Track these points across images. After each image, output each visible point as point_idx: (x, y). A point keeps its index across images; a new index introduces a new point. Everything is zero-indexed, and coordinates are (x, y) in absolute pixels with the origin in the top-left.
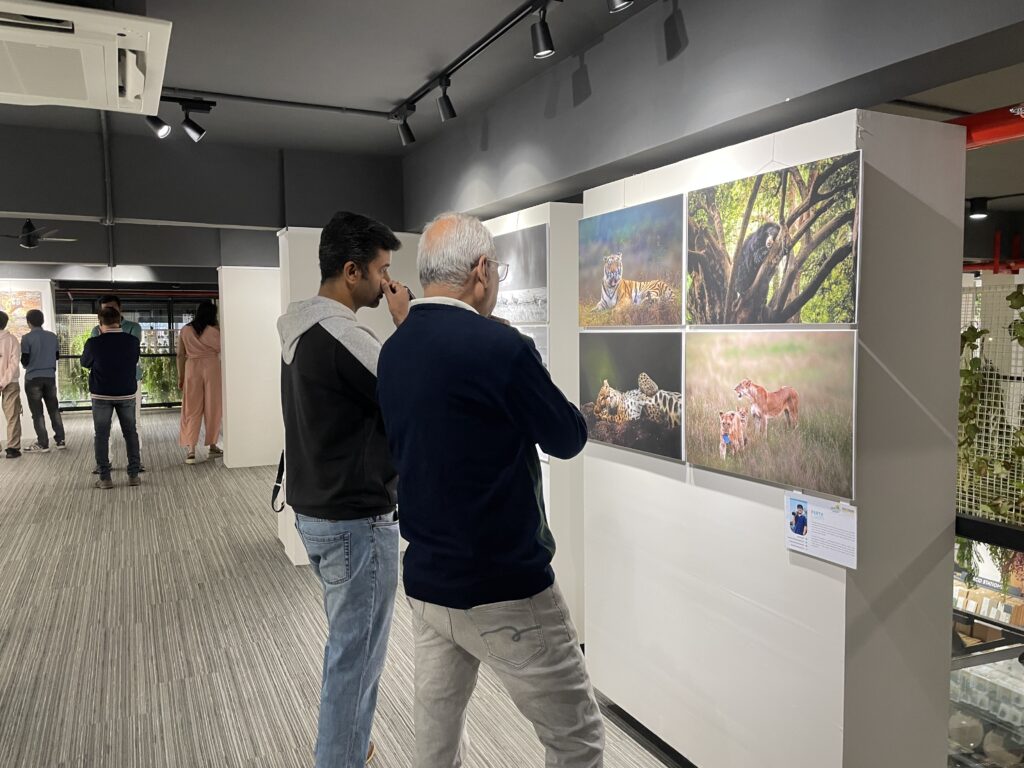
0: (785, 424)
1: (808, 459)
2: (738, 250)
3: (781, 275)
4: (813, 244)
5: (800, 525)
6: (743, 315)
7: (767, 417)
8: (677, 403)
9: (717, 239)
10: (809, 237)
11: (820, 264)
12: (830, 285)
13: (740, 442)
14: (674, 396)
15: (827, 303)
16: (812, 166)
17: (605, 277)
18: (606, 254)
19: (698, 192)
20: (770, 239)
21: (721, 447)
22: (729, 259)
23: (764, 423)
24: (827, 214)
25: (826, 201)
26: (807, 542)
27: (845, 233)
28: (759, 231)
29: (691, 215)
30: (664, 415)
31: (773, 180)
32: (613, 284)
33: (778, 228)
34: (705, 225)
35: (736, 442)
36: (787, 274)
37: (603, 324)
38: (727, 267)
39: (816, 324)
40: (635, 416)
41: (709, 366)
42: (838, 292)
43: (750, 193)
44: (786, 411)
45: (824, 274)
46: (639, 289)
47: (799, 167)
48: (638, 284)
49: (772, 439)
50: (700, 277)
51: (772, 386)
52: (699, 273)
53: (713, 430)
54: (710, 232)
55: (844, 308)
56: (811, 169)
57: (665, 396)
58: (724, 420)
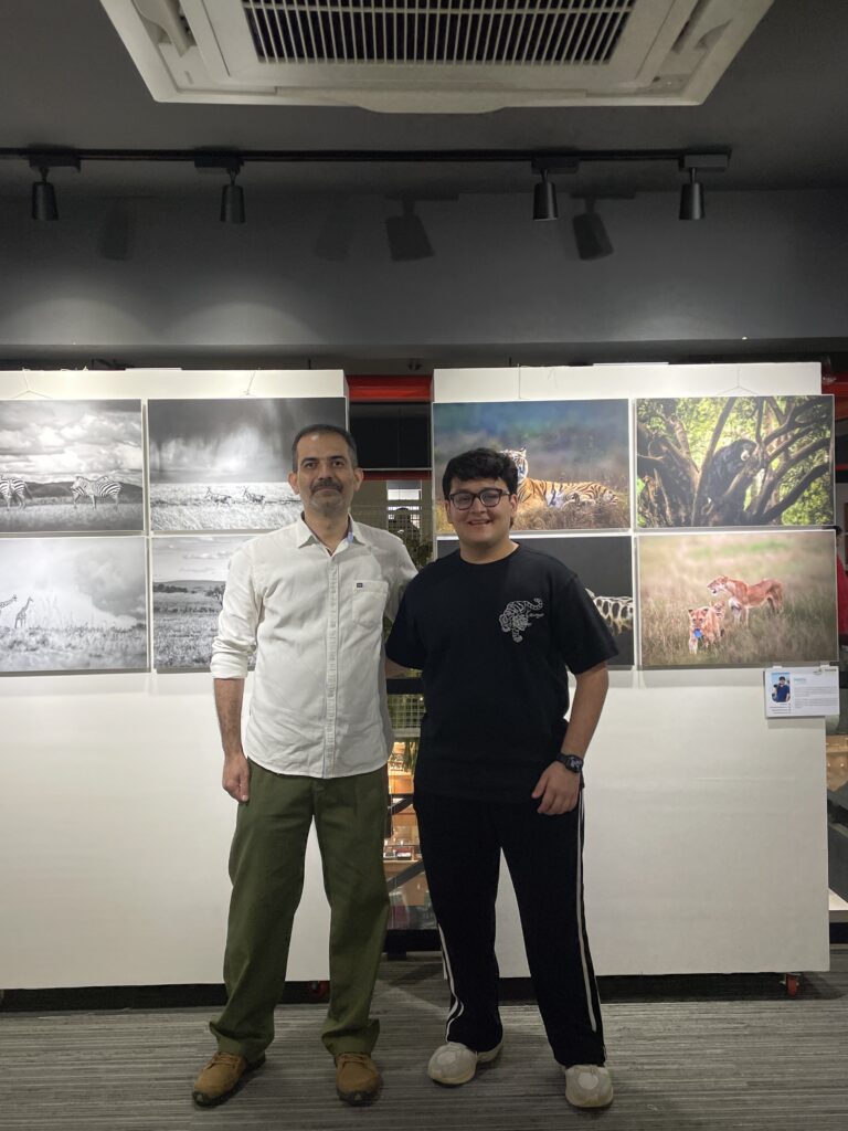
1: (793, 636)
2: (707, 461)
3: (759, 484)
4: (791, 461)
5: (782, 693)
6: (716, 518)
7: (747, 607)
8: (625, 608)
9: (680, 448)
10: (787, 457)
11: (799, 478)
12: (810, 495)
13: (715, 635)
14: (622, 602)
15: (807, 509)
16: (789, 400)
19: (652, 400)
20: (745, 453)
21: (690, 642)
22: (696, 467)
23: (744, 614)
24: (804, 439)
25: (804, 429)
28: (733, 445)
29: (641, 420)
31: (748, 404)
33: (754, 445)
34: (663, 433)
35: (711, 636)
36: (766, 484)
38: (693, 474)
39: (797, 526)
41: (673, 566)
42: (817, 501)
43: (721, 411)
44: (769, 599)
45: (804, 485)
46: (559, 491)
47: (775, 398)
48: (557, 484)
49: (754, 625)
50: (657, 482)
51: (752, 580)
52: (654, 477)
53: (679, 627)
54: (670, 440)
55: (824, 513)
56: (788, 402)
57: (606, 603)
58: (695, 617)
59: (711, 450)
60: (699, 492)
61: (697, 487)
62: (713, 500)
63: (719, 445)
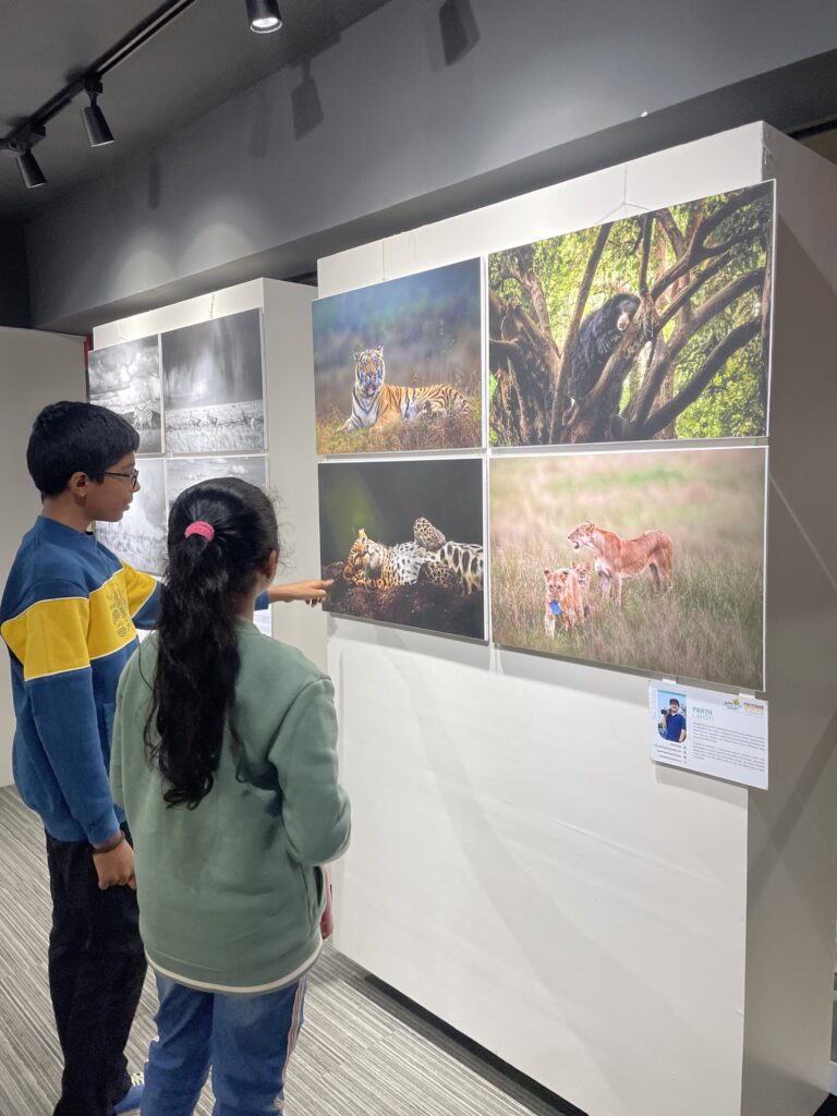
0: (650, 584)
1: (689, 635)
2: (571, 337)
3: (642, 370)
4: (694, 322)
5: (674, 727)
6: (580, 430)
7: (621, 576)
8: (475, 560)
9: (537, 321)
10: (688, 314)
11: (707, 352)
12: (725, 381)
13: (577, 613)
14: (472, 550)
15: (719, 408)
16: (693, 207)
17: (357, 383)
18: (358, 349)
19: (505, 253)
20: (623, 318)
21: (546, 619)
22: (557, 350)
23: (616, 586)
24: (718, 278)
25: (717, 259)
26: (685, 753)
27: (748, 304)
28: (606, 307)
29: (494, 287)
30: (454, 577)
31: (629, 230)
32: (371, 392)
33: (637, 302)
34: (517, 301)
35: (571, 613)
36: (653, 367)
37: (356, 450)
38: (553, 361)
39: (700, 439)
40: (409, 580)
41: (527, 504)
42: (737, 393)
43: (590, 252)
44: (652, 566)
45: (715, 365)
46: (415, 398)
47: (671, 210)
48: (410, 390)
49: (629, 606)
50: (511, 377)
51: (628, 532)
52: (507, 372)
53: (533, 595)
54: (526, 311)
55: (748, 415)
56: (692, 211)
57: (456, 550)
58: (551, 582)
59: (577, 320)
60: (561, 390)
61: (557, 381)
62: (578, 402)
63: (588, 309)
